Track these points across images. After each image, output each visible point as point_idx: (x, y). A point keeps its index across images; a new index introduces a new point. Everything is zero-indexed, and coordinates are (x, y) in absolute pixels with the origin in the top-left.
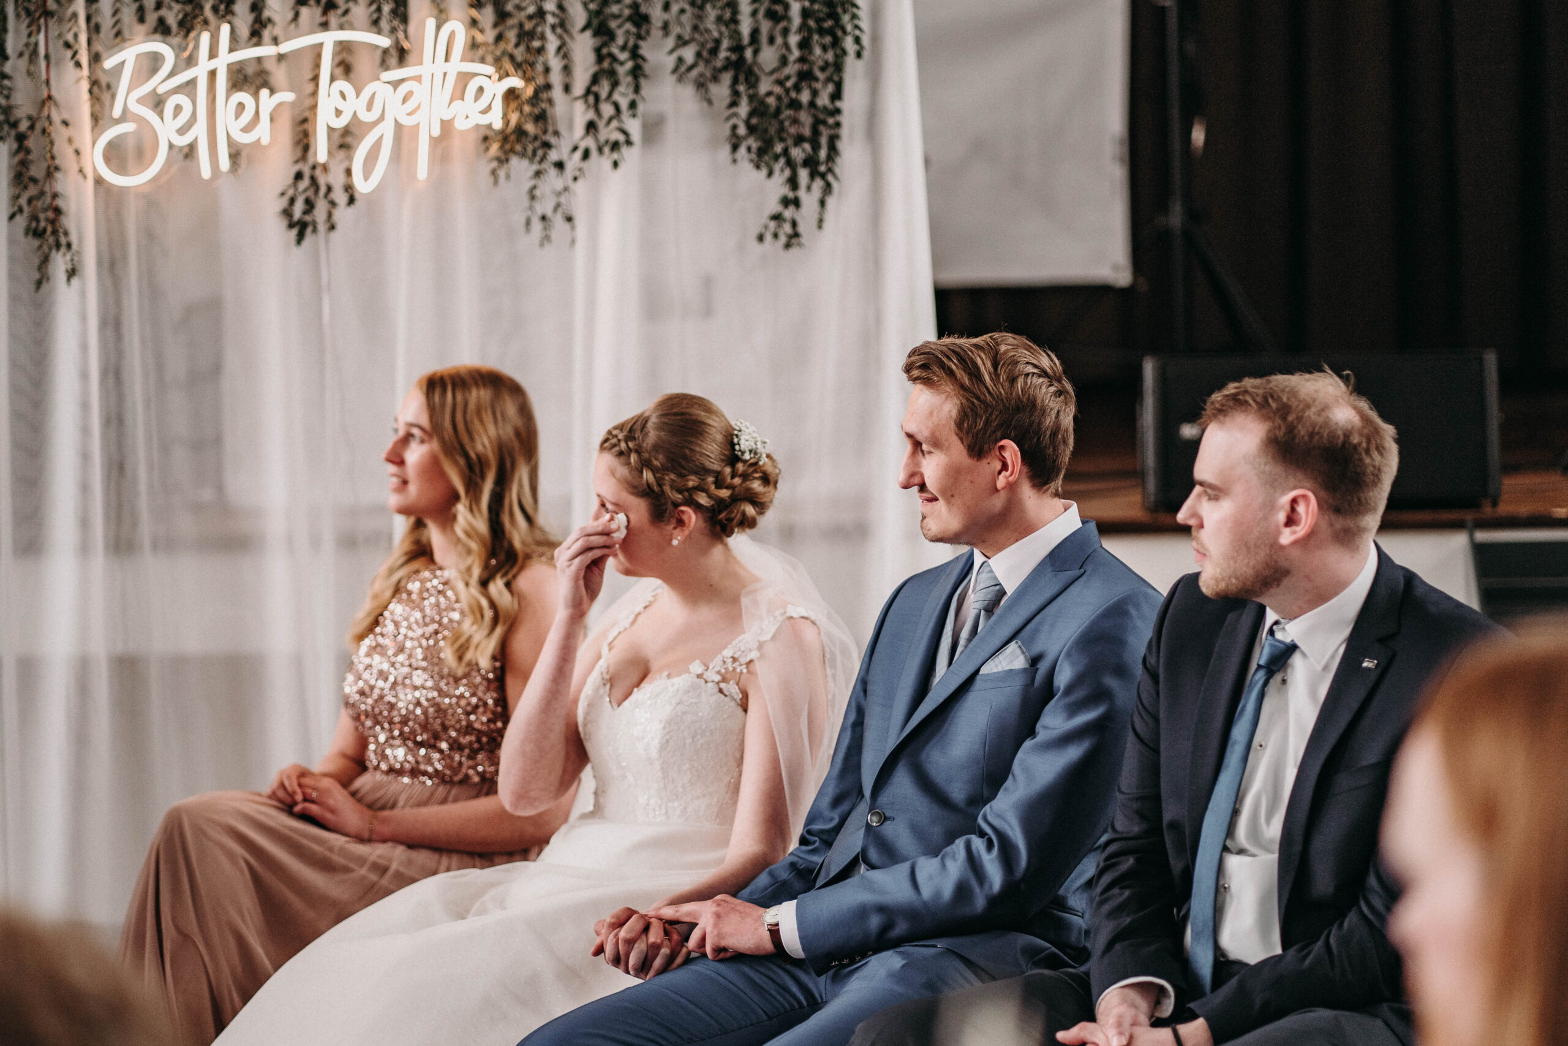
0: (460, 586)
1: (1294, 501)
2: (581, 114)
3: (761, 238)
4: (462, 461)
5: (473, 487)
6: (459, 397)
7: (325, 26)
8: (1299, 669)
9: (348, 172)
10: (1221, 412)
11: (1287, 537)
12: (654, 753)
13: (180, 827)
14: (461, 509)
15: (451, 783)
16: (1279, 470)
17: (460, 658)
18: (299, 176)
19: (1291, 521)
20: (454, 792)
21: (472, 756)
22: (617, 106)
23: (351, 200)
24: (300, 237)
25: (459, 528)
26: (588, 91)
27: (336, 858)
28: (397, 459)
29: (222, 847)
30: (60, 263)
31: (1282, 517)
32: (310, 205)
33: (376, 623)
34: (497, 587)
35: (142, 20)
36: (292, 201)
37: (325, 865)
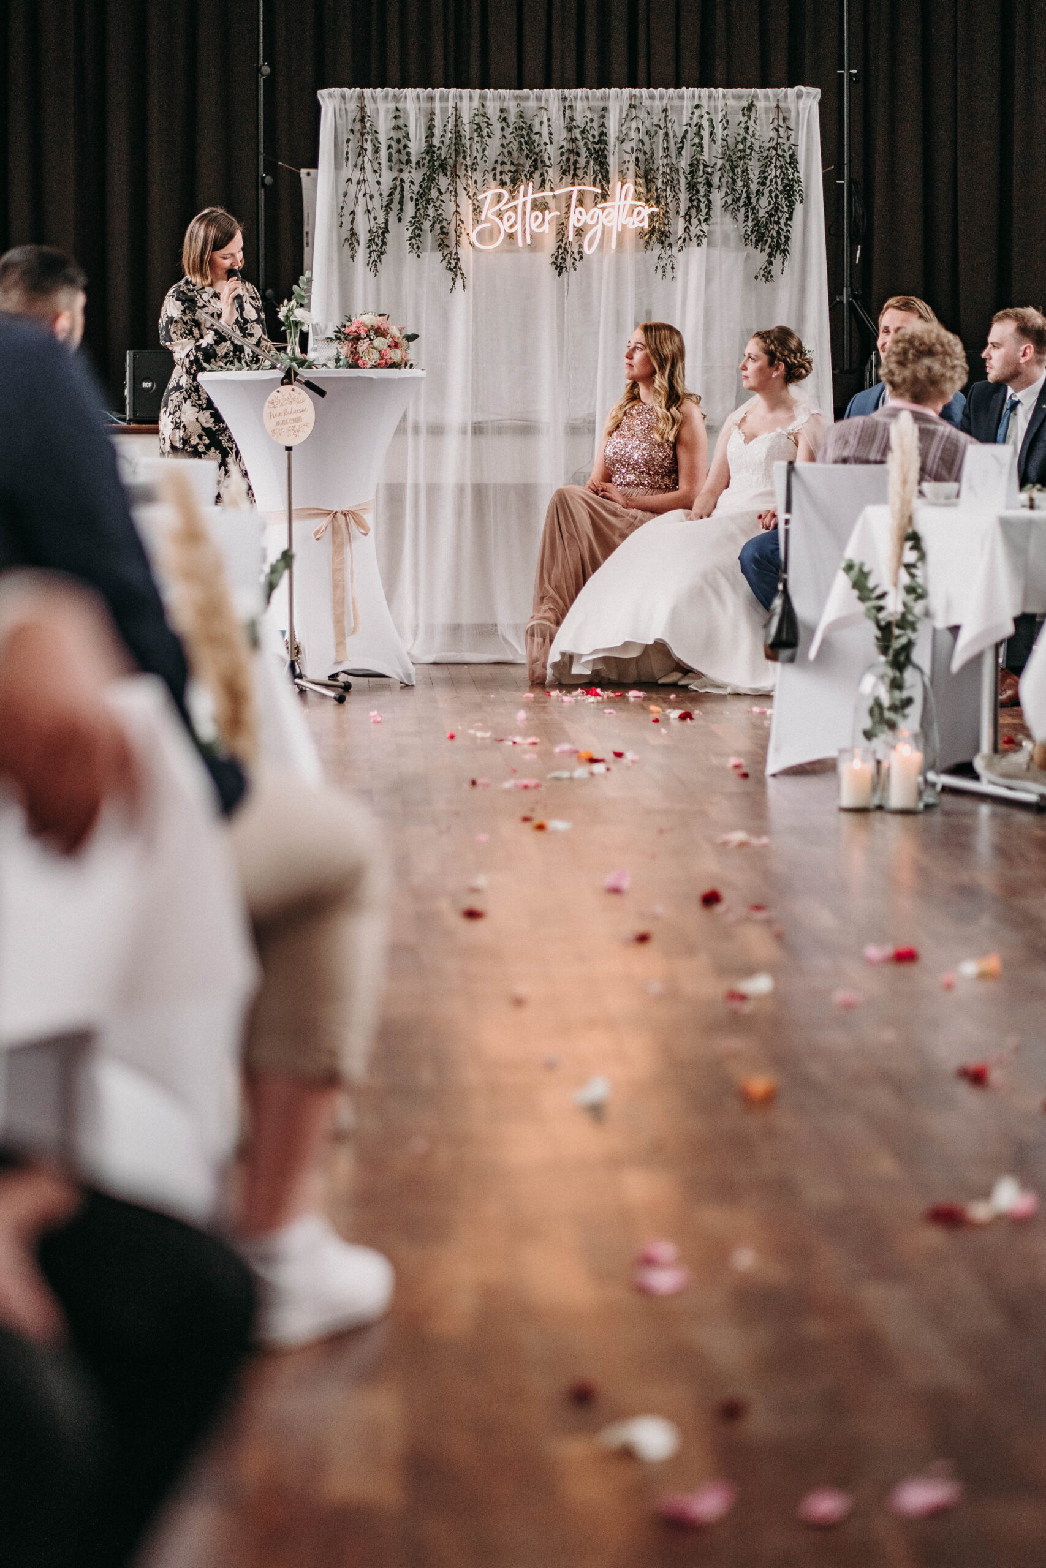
0: (658, 409)
1: (1026, 348)
2: (681, 224)
3: (756, 278)
4: (658, 358)
5: (662, 368)
6: (658, 333)
7: (573, 184)
8: (1020, 409)
9: (581, 246)
10: (1001, 319)
11: (1023, 360)
12: (763, 460)
13: (564, 495)
14: (657, 377)
15: (655, 489)
16: (1021, 338)
17: (662, 438)
18: (559, 247)
19: (1024, 355)
20: (655, 491)
21: (662, 478)
22: (699, 220)
23: (581, 258)
24: (560, 274)
25: (657, 385)
26: (686, 214)
27: (619, 512)
28: (630, 357)
29: (580, 503)
30: (459, 282)
31: (1021, 354)
32: (564, 259)
33: (618, 427)
34: (674, 410)
35: (495, 179)
36: (556, 258)
37: (615, 515)
